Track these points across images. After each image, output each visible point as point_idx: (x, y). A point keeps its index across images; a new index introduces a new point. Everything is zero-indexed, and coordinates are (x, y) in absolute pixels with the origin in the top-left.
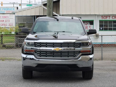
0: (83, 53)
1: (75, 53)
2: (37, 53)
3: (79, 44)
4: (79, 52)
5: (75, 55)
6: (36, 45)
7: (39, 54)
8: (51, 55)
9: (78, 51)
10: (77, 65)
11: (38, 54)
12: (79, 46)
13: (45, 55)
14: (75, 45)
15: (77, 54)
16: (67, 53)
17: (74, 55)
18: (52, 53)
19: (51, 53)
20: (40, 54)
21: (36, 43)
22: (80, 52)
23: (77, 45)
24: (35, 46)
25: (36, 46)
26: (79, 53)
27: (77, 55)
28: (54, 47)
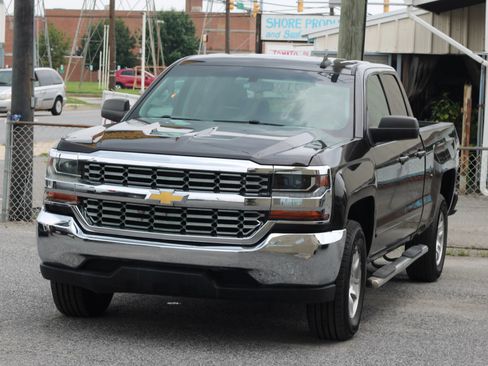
0: (279, 222)
1: (245, 219)
2: (89, 206)
3: (266, 180)
4: (263, 215)
5: (245, 227)
6: (86, 174)
7: (95, 215)
8: (139, 220)
9: (262, 212)
10: (250, 273)
11: (90, 214)
12: (266, 187)
13: (118, 217)
14: (248, 183)
15: (255, 223)
16: (210, 217)
17: (241, 226)
18: (147, 213)
19: (141, 212)
20: (100, 215)
21: (87, 167)
22: (267, 215)
23: (257, 183)
24: (84, 179)
25: (87, 177)
26: (264, 220)
27: (254, 227)
28: (154, 187)
